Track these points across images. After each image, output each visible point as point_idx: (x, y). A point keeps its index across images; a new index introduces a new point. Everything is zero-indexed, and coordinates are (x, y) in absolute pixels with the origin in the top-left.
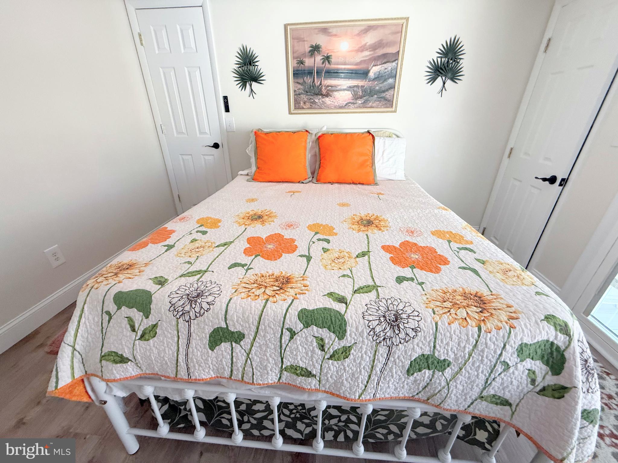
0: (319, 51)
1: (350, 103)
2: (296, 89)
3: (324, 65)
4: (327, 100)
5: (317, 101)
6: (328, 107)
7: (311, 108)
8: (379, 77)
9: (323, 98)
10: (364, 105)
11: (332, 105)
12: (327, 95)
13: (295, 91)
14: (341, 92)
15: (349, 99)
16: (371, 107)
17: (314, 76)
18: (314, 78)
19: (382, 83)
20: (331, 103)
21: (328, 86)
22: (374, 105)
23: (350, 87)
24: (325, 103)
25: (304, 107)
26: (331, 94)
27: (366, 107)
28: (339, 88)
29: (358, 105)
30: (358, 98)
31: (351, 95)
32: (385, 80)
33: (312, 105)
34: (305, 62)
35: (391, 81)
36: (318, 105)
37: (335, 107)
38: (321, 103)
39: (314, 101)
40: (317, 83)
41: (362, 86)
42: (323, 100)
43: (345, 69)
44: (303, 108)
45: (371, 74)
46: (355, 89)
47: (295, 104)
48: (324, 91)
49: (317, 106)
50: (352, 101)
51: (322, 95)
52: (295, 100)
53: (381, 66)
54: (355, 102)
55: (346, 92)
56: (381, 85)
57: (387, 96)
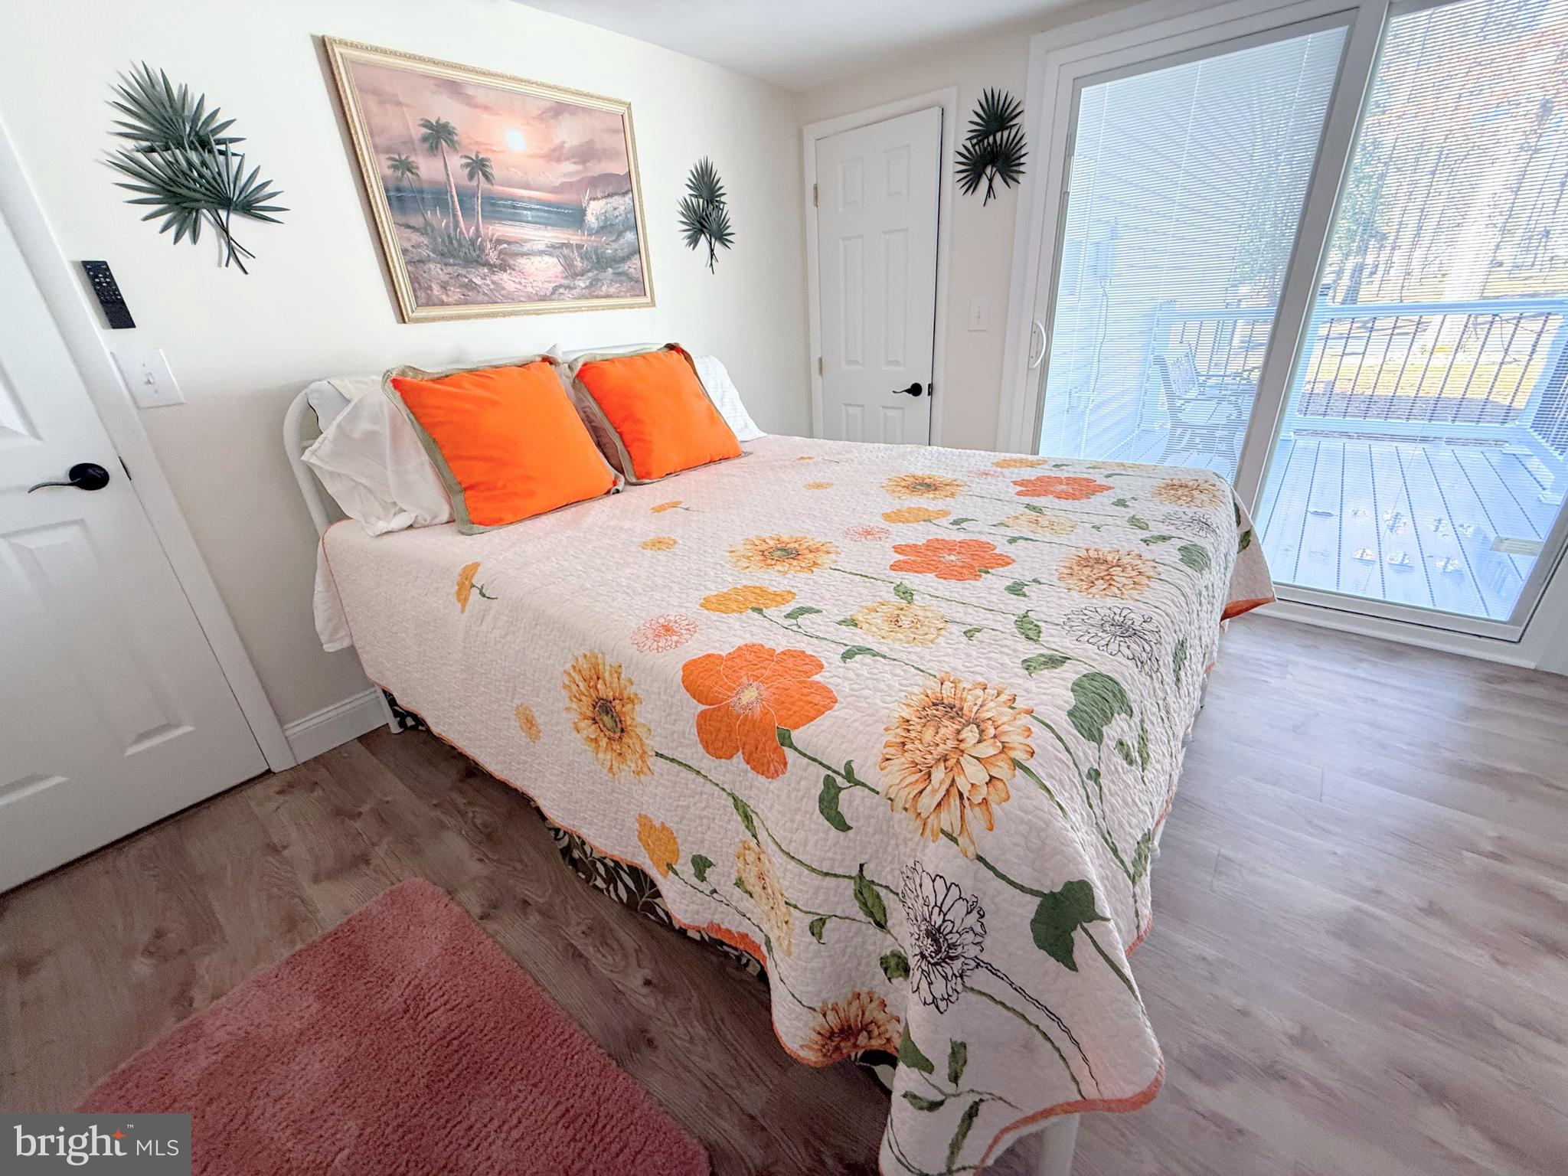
0: (452, 141)
1: (561, 286)
2: (408, 246)
3: (474, 183)
4: (504, 278)
5: (478, 281)
6: (511, 298)
7: (466, 303)
8: (607, 227)
9: (493, 273)
10: (591, 292)
11: (520, 293)
12: (503, 267)
13: (405, 251)
14: (536, 259)
15: (556, 277)
16: (608, 296)
17: (454, 209)
18: (455, 216)
19: (617, 239)
20: (519, 287)
21: (499, 242)
22: (612, 290)
23: (553, 247)
24: (504, 288)
25: (444, 298)
26: (511, 262)
27: (597, 297)
28: (527, 247)
29: (578, 290)
30: (577, 275)
31: (560, 268)
32: (620, 235)
33: (466, 292)
34: (417, 168)
35: (630, 236)
36: (485, 294)
37: (530, 298)
38: (492, 286)
39: (471, 281)
40: (468, 232)
41: (579, 247)
42: (495, 278)
43: (530, 200)
44: (443, 304)
45: (591, 219)
46: (565, 251)
47: (414, 290)
48: (493, 257)
49: (481, 297)
50: (565, 282)
51: (486, 264)
52: (414, 280)
53: (604, 201)
54: (572, 286)
55: (547, 258)
56: (615, 246)
57: (632, 270)
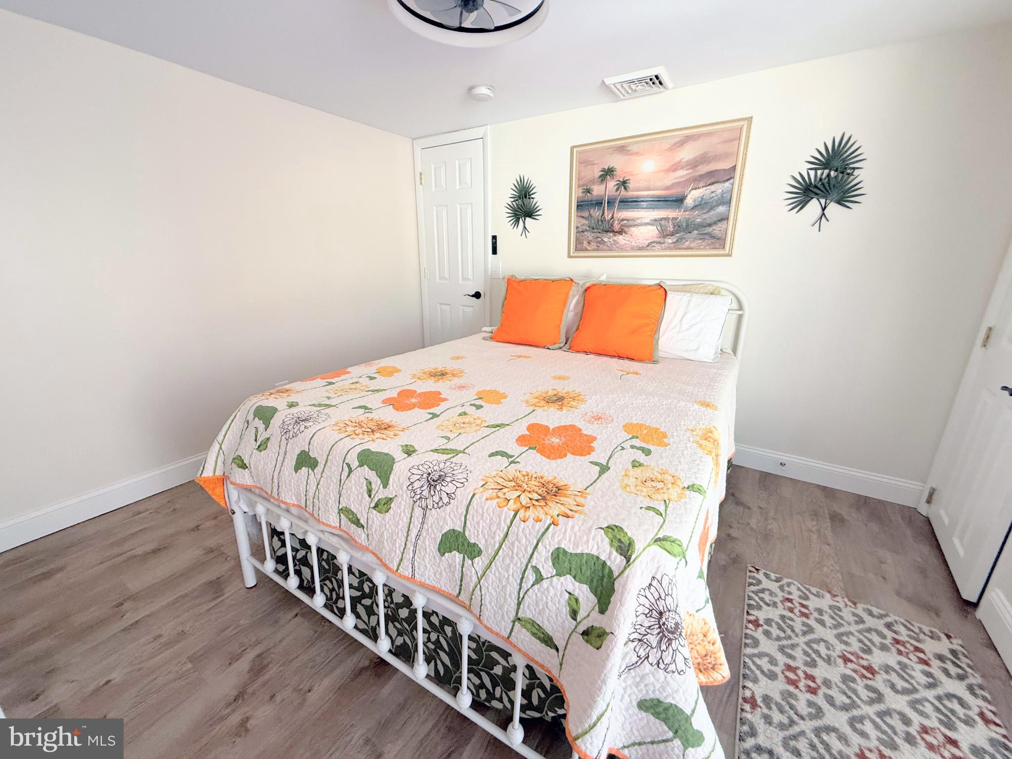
0: (612, 175)
1: (654, 242)
2: (579, 225)
3: (618, 193)
4: (620, 239)
5: (606, 240)
6: (622, 249)
7: (597, 250)
8: (700, 205)
9: (615, 236)
10: (677, 245)
11: (627, 246)
12: (620, 232)
13: (577, 227)
14: (642, 228)
15: (653, 237)
16: (688, 248)
17: (604, 207)
18: (604, 210)
19: (709, 211)
20: (627, 242)
21: (623, 220)
22: (692, 245)
23: (655, 220)
24: (618, 243)
25: (589, 248)
26: (626, 230)
27: (680, 249)
28: (639, 221)
29: (666, 245)
30: (667, 235)
31: (657, 232)
32: (712, 208)
33: (598, 245)
34: (593, 191)
35: (721, 209)
36: (608, 246)
37: (633, 249)
38: (612, 242)
39: (602, 240)
40: (608, 216)
41: (674, 219)
42: (615, 238)
43: (648, 196)
44: (587, 250)
45: (689, 201)
46: (663, 222)
47: (576, 244)
48: (617, 227)
49: (605, 247)
50: (658, 240)
51: (613, 231)
52: (577, 239)
53: (704, 188)
54: (662, 242)
55: (649, 227)
56: (705, 216)
57: (715, 231)
